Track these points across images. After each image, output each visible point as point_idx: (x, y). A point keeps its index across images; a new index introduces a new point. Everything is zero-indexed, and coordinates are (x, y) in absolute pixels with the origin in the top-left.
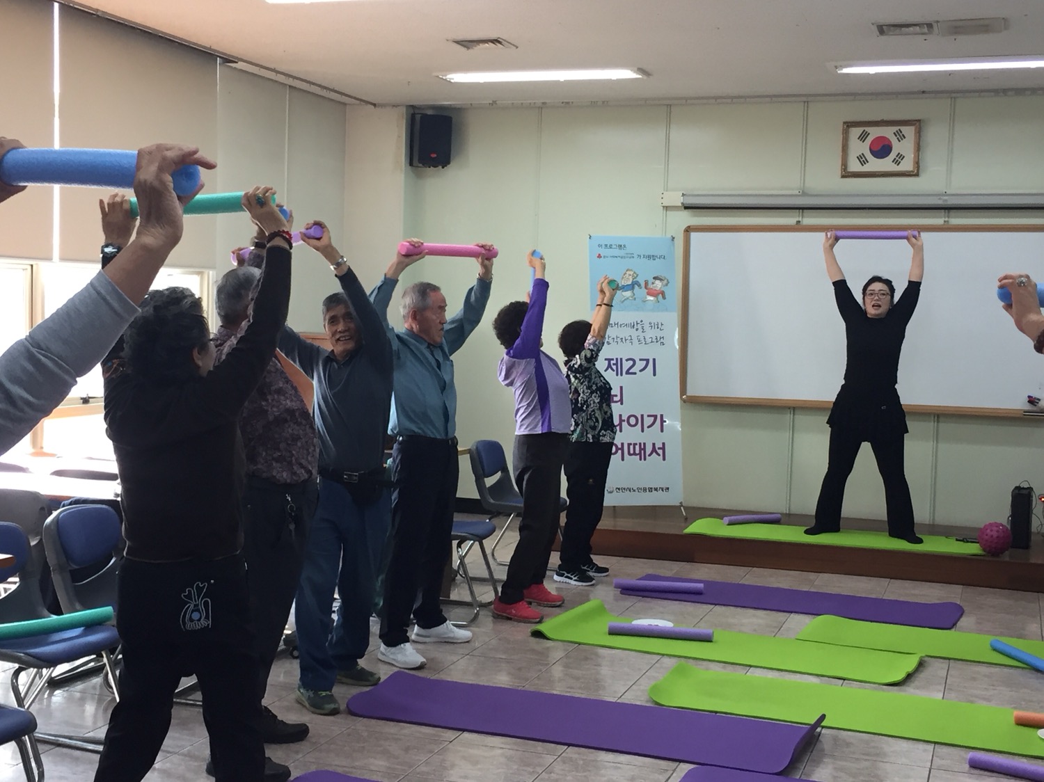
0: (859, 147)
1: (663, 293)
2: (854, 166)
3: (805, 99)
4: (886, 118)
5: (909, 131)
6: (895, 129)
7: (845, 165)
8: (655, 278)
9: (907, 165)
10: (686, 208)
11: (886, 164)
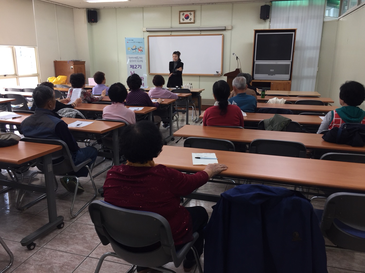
0: (183, 17)
1: (142, 51)
2: (182, 21)
3: (171, 6)
4: (188, 10)
5: (192, 13)
6: (190, 12)
7: (180, 21)
8: (140, 47)
9: (192, 21)
10: (147, 31)
11: (188, 21)
